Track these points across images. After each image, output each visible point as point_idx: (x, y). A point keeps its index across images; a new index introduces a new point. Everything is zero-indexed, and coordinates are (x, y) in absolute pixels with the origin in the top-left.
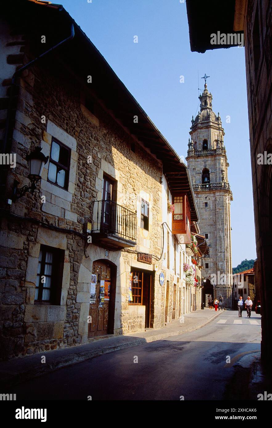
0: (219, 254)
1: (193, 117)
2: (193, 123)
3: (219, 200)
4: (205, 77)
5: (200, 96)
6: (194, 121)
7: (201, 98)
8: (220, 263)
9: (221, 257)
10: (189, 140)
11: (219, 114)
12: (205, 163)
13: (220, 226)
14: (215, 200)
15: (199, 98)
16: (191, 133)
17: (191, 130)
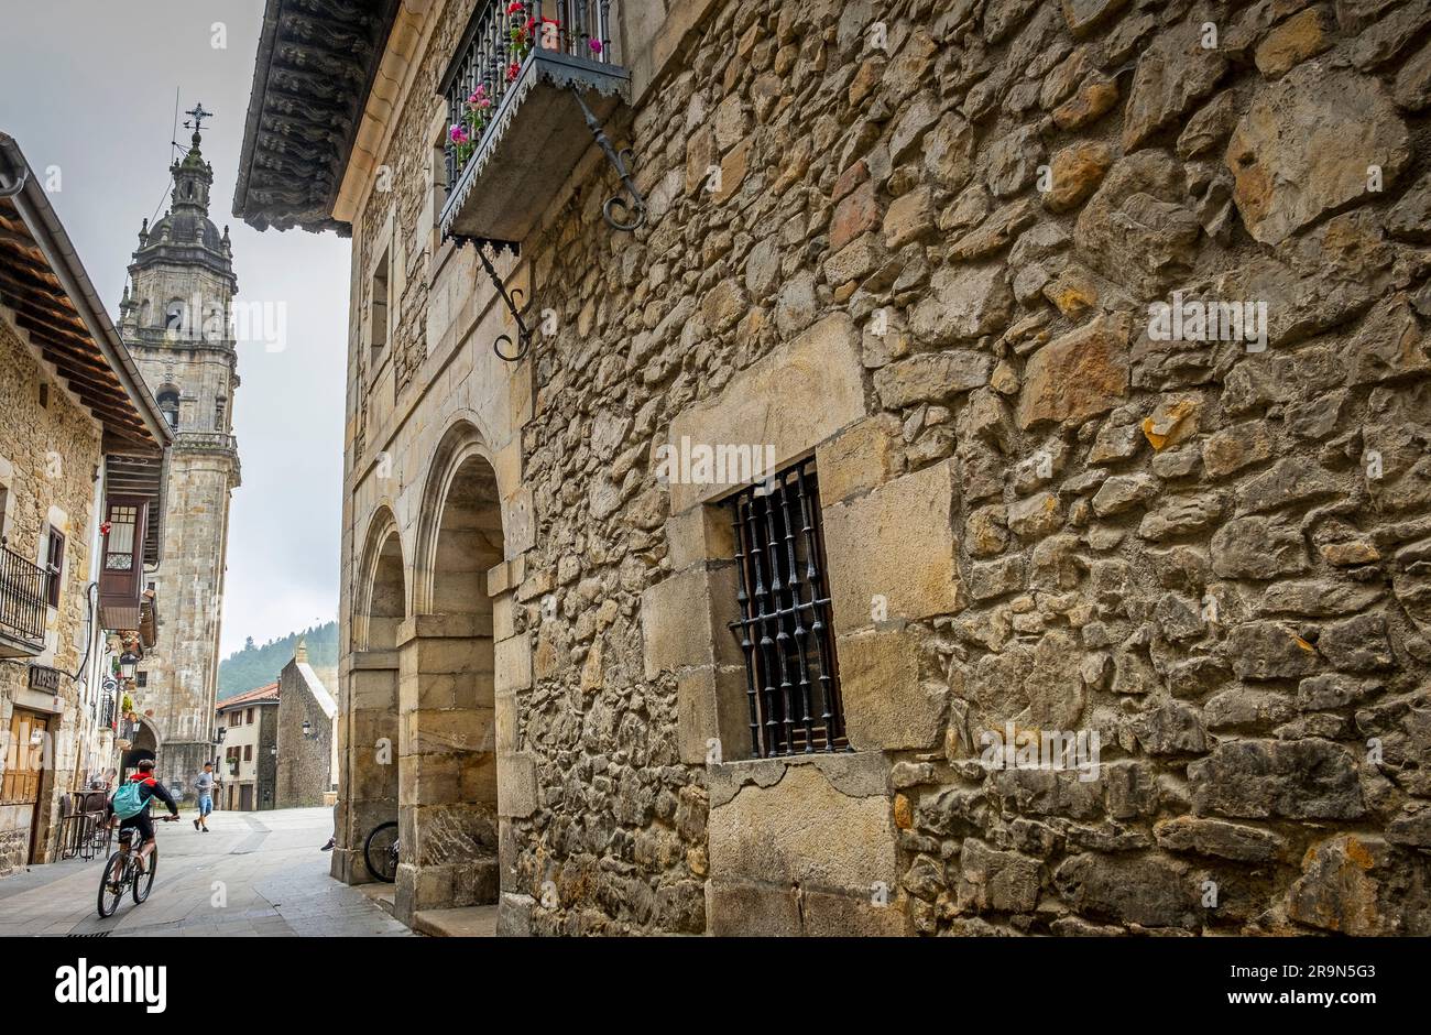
0: (185, 644)
1: (145, 222)
2: (142, 242)
3: (202, 482)
4: (199, 113)
5: (177, 164)
6: (147, 236)
7: (177, 171)
8: (184, 673)
9: (189, 653)
10: (126, 292)
11: (226, 229)
12: (169, 369)
13: (196, 561)
14: (189, 482)
15: (171, 169)
16: (132, 270)
17: (135, 261)
